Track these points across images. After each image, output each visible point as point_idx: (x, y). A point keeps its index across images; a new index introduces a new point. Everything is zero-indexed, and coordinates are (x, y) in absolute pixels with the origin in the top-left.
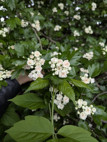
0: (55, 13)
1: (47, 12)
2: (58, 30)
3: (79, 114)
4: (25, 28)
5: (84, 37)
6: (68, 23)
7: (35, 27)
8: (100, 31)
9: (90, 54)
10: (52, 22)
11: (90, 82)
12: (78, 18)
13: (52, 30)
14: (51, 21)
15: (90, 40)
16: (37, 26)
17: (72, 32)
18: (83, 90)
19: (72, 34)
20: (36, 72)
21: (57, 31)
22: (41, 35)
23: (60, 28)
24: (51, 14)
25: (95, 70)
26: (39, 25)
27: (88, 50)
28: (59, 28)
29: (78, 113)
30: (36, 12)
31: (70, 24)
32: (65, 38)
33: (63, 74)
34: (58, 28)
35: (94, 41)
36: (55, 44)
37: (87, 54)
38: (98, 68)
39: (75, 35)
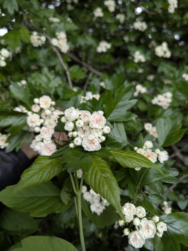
0: (99, 18)
1: (85, 18)
2: (104, 50)
3: (127, 236)
4: (40, 48)
5: (153, 64)
6: (122, 37)
7: (58, 46)
8: (181, 52)
9: (166, 97)
10: (93, 36)
11: (158, 159)
12: (142, 27)
13: (92, 50)
14: (90, 35)
15: (164, 68)
16: (61, 43)
17: (131, 54)
18: (140, 177)
19: (130, 58)
20: (43, 139)
21: (102, 53)
22: (69, 60)
23: (109, 46)
24: (91, 21)
25: (172, 130)
26: (66, 40)
27: (162, 88)
28: (106, 47)
29: (126, 232)
30: (64, 17)
31: (126, 39)
32: (117, 65)
33: (92, 142)
34: (104, 47)
35: (172, 72)
36: (98, 77)
37: (160, 97)
38: (179, 126)
39: (136, 61)
